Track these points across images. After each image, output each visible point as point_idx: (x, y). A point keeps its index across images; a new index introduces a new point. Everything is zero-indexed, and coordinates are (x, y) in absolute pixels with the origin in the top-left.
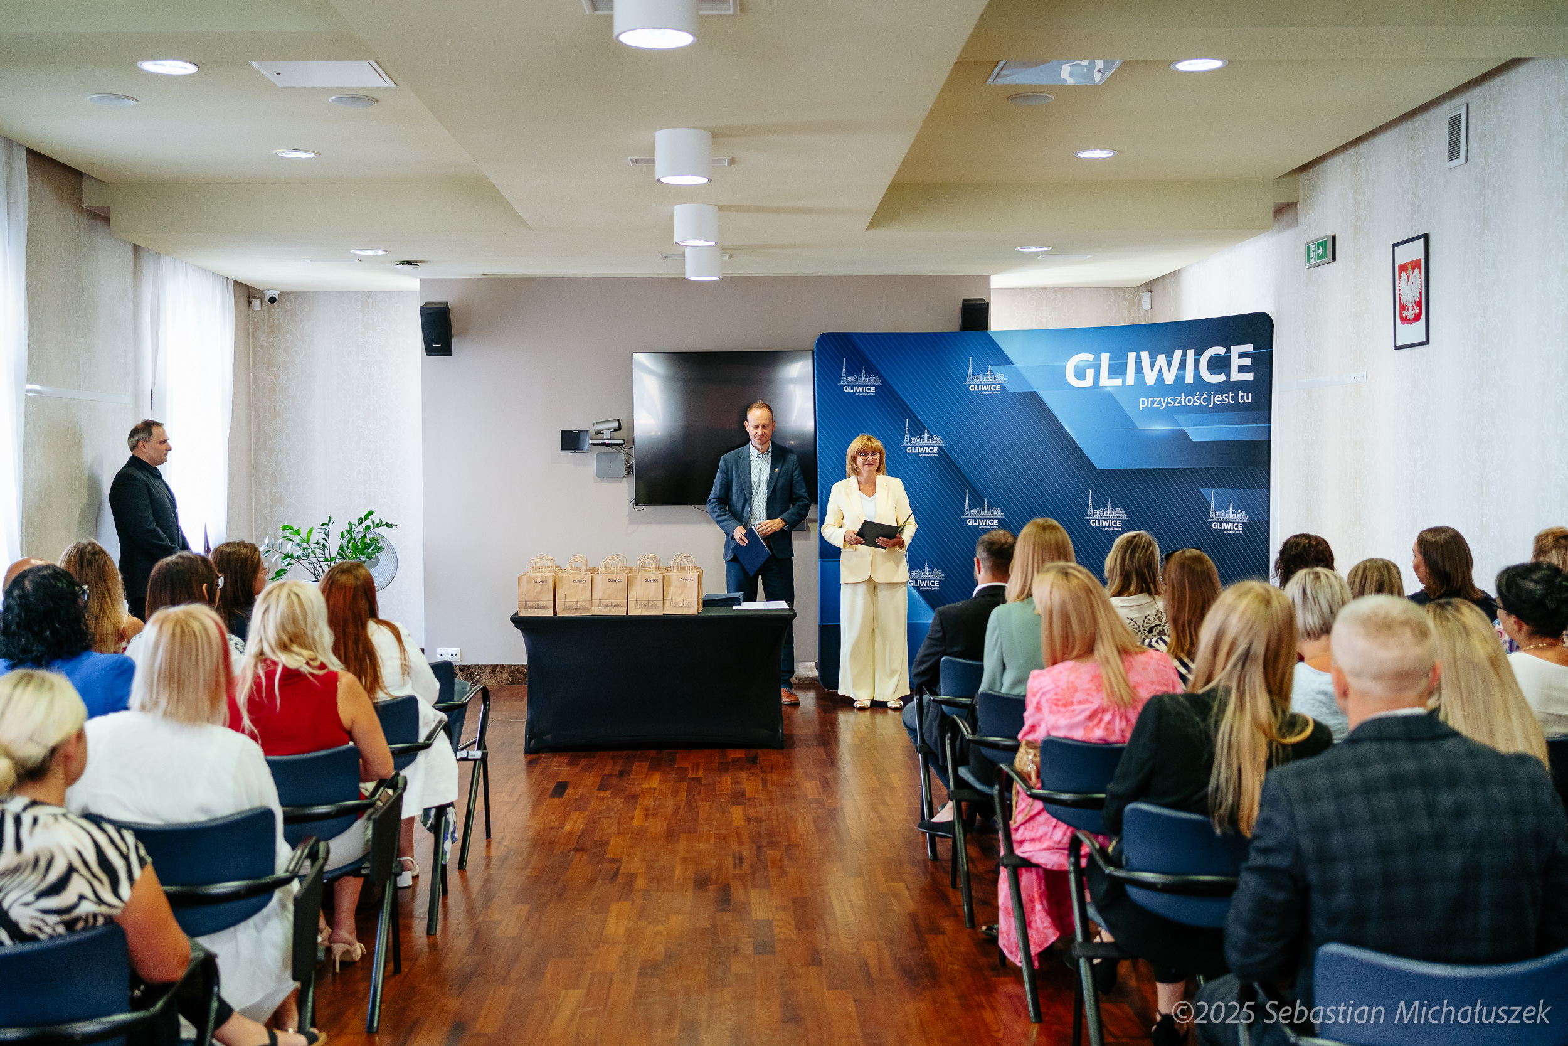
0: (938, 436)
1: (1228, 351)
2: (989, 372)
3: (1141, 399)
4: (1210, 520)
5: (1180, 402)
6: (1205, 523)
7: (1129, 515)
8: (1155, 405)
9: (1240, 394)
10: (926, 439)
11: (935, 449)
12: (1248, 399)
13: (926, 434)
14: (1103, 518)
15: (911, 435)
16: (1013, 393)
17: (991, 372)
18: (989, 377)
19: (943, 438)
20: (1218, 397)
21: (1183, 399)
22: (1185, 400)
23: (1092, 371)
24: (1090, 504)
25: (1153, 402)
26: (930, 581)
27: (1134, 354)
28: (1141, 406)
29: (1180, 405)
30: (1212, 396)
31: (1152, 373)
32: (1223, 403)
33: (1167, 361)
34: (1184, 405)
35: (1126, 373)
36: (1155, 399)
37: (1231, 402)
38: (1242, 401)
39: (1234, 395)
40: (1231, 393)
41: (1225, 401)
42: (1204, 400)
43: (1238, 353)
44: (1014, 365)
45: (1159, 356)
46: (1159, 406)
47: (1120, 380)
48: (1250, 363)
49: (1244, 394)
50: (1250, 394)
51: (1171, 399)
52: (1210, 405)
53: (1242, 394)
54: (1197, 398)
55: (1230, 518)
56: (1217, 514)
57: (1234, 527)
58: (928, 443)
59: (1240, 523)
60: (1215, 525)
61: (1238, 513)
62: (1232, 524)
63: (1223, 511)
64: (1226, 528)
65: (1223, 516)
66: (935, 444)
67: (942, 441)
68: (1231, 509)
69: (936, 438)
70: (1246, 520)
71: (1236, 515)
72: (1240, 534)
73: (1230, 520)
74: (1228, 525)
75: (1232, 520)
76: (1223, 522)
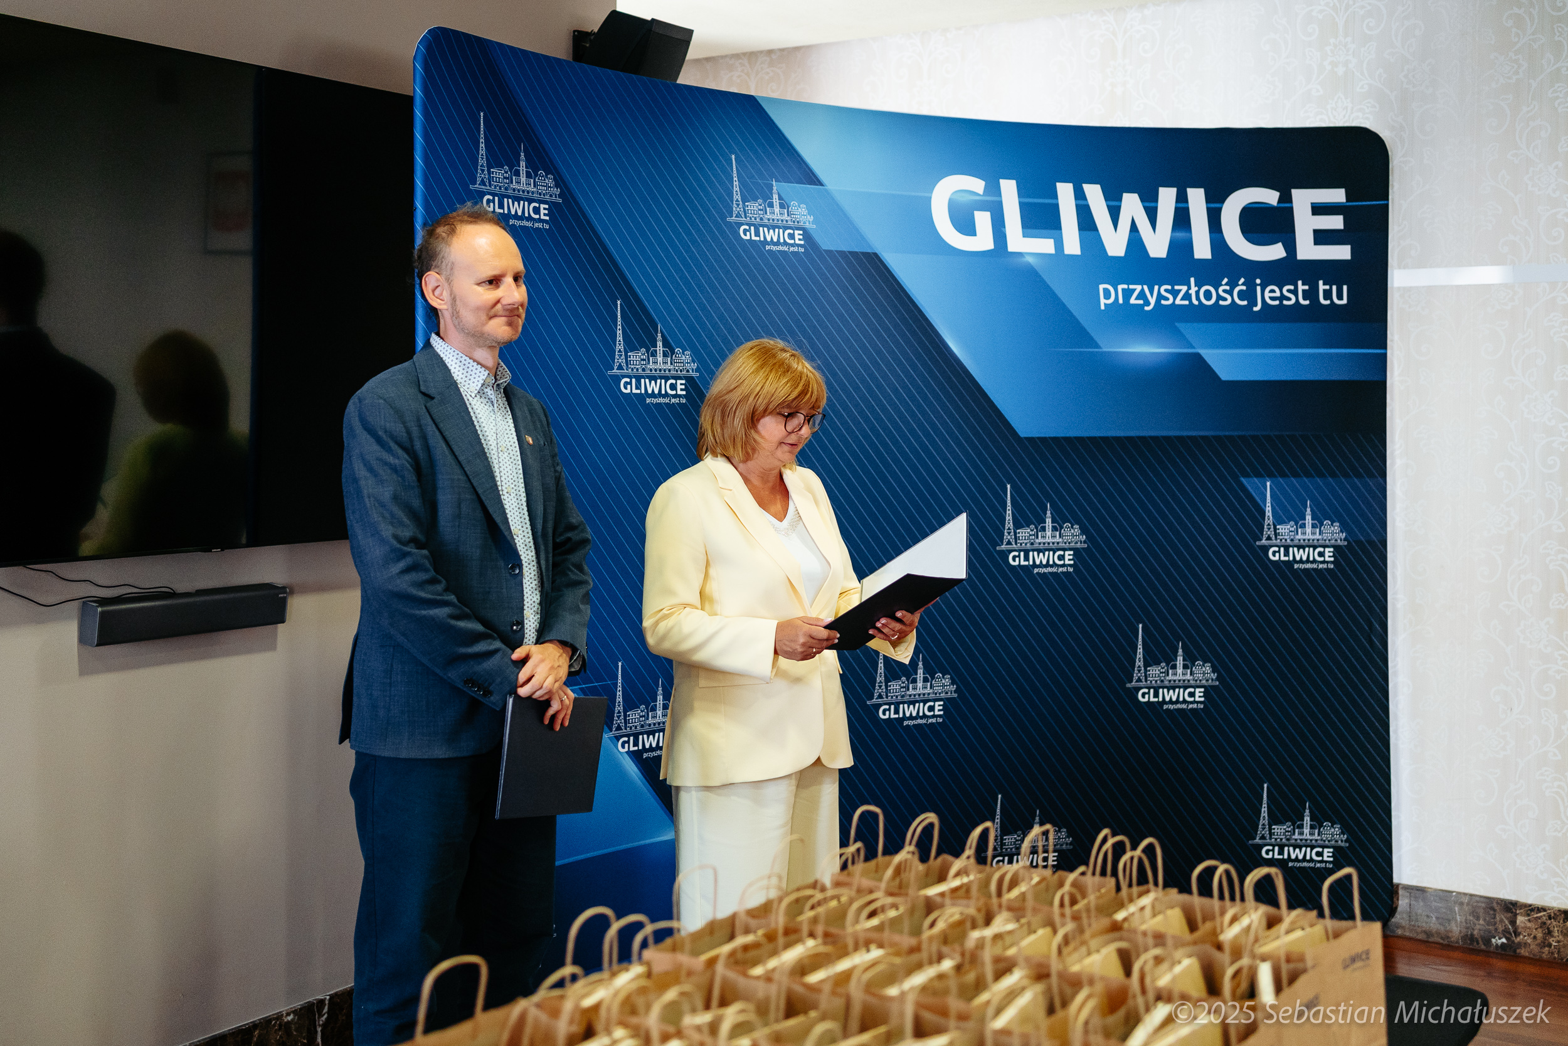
1: (1286, 198)
2: (776, 197)
3: (1102, 287)
4: (1264, 542)
5: (1187, 296)
6: (1251, 548)
7: (1090, 538)
8: (1133, 301)
9: (1322, 287)
10: (660, 359)
11: (680, 386)
12: (1340, 297)
13: (660, 344)
14: (1036, 546)
15: (629, 345)
16: (830, 253)
17: (780, 197)
18: (778, 209)
20: (1272, 291)
21: (1193, 291)
22: (1197, 293)
23: (988, 215)
24: (1009, 517)
25: (1128, 294)
27: (1070, 187)
28: (1103, 301)
29: (1187, 302)
30: (1259, 288)
31: (1116, 230)
32: (1285, 302)
33: (1146, 208)
34: (1196, 302)
35: (1060, 228)
36: (1131, 287)
37: (1302, 302)
38: (1328, 302)
39: (1306, 287)
40: (1300, 283)
41: (1289, 299)
42: (1241, 295)
43: (1312, 203)
44: (823, 185)
45: (1126, 196)
46: (1141, 302)
47: (1052, 241)
48: (1341, 226)
49: (1331, 288)
50: (1345, 288)
51: (1166, 290)
52: (1256, 306)
53: (1327, 287)
54: (1224, 291)
55: (1306, 537)
56: (1279, 529)
57: (1314, 554)
58: (665, 367)
59: (1328, 546)
60: (1274, 553)
61: (1323, 527)
62: (1311, 549)
63: (1292, 523)
64: (1298, 558)
65: (1291, 534)
66: (679, 372)
67: (696, 364)
68: (1309, 518)
69: (680, 356)
70: (1341, 540)
71: (1320, 530)
72: (1327, 569)
73: (1306, 541)
74: (1301, 550)
75: (1311, 541)
76: (1291, 546)
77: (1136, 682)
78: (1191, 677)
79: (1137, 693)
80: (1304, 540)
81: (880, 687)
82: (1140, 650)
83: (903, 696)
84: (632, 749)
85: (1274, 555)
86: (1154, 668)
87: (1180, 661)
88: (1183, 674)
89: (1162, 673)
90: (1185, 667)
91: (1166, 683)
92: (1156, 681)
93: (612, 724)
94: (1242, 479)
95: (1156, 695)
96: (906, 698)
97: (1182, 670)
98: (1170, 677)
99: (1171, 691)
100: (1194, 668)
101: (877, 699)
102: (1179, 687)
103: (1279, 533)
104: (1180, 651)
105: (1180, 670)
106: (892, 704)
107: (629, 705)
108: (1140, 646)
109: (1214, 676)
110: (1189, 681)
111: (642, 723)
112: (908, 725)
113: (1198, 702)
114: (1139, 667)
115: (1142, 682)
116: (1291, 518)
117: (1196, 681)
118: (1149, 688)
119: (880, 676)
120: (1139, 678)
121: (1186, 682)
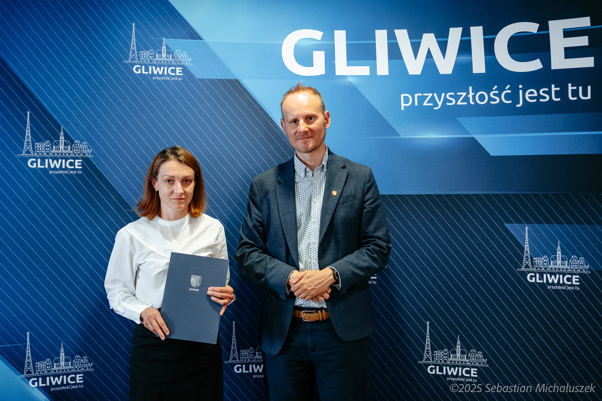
0: (82, 141)
1: (544, 27)
2: (164, 47)
3: (402, 96)
4: (523, 269)
5: (466, 99)
6: (514, 274)
8: (425, 104)
9: (570, 88)
10: (62, 147)
11: (77, 163)
12: (585, 94)
13: (62, 138)
15: (36, 138)
16: (202, 80)
17: (167, 48)
18: (164, 55)
19: (91, 144)
20: (532, 93)
21: (470, 96)
22: (474, 97)
23: (323, 53)
25: (422, 99)
26: (67, 375)
27: (385, 32)
28: (403, 105)
29: (466, 103)
30: (521, 91)
31: (416, 58)
32: (541, 100)
33: (438, 42)
34: (472, 103)
35: (375, 59)
36: (424, 95)
37: (554, 99)
38: (576, 98)
39: (558, 89)
40: (553, 86)
41: (545, 98)
42: (507, 97)
43: (563, 29)
44: (202, 40)
45: (425, 35)
46: (432, 104)
47: (368, 68)
48: (587, 44)
49: (578, 89)
50: (589, 87)
51: (450, 96)
52: (519, 103)
53: (575, 88)
54: (494, 94)
55: (557, 267)
56: (535, 261)
57: (564, 280)
58: (65, 152)
59: (575, 274)
60: (531, 277)
61: (570, 260)
62: (561, 276)
63: (546, 256)
64: (550, 281)
65: (545, 264)
66: (77, 155)
67: (91, 150)
68: (559, 253)
69: (78, 145)
70: (586, 270)
71: (568, 262)
72: (574, 291)
73: (557, 270)
74: (553, 277)
75: (561, 270)
76: (545, 273)
77: (426, 360)
78: (468, 360)
79: (427, 369)
80: (555, 269)
81: (234, 353)
82: (428, 339)
83: (251, 359)
84: (41, 385)
85: (531, 279)
86: (439, 351)
87: (458, 348)
88: (461, 358)
89: (445, 355)
90: (463, 353)
91: (448, 362)
92: (441, 361)
93: (24, 370)
94: (506, 225)
95: (441, 370)
96: (254, 361)
97: (460, 354)
98: (451, 359)
99: (452, 369)
100: (469, 354)
101: (232, 360)
102: (459, 366)
103: (535, 263)
104: (459, 342)
105: (458, 355)
106: (244, 364)
107: (36, 358)
108: (428, 336)
109: (485, 361)
110: (465, 362)
111: (49, 369)
112: (256, 378)
113: (473, 378)
114: (428, 350)
115: (430, 361)
116: (544, 253)
117: (471, 363)
118: (436, 365)
119: (234, 346)
120: (428, 357)
121: (464, 363)
